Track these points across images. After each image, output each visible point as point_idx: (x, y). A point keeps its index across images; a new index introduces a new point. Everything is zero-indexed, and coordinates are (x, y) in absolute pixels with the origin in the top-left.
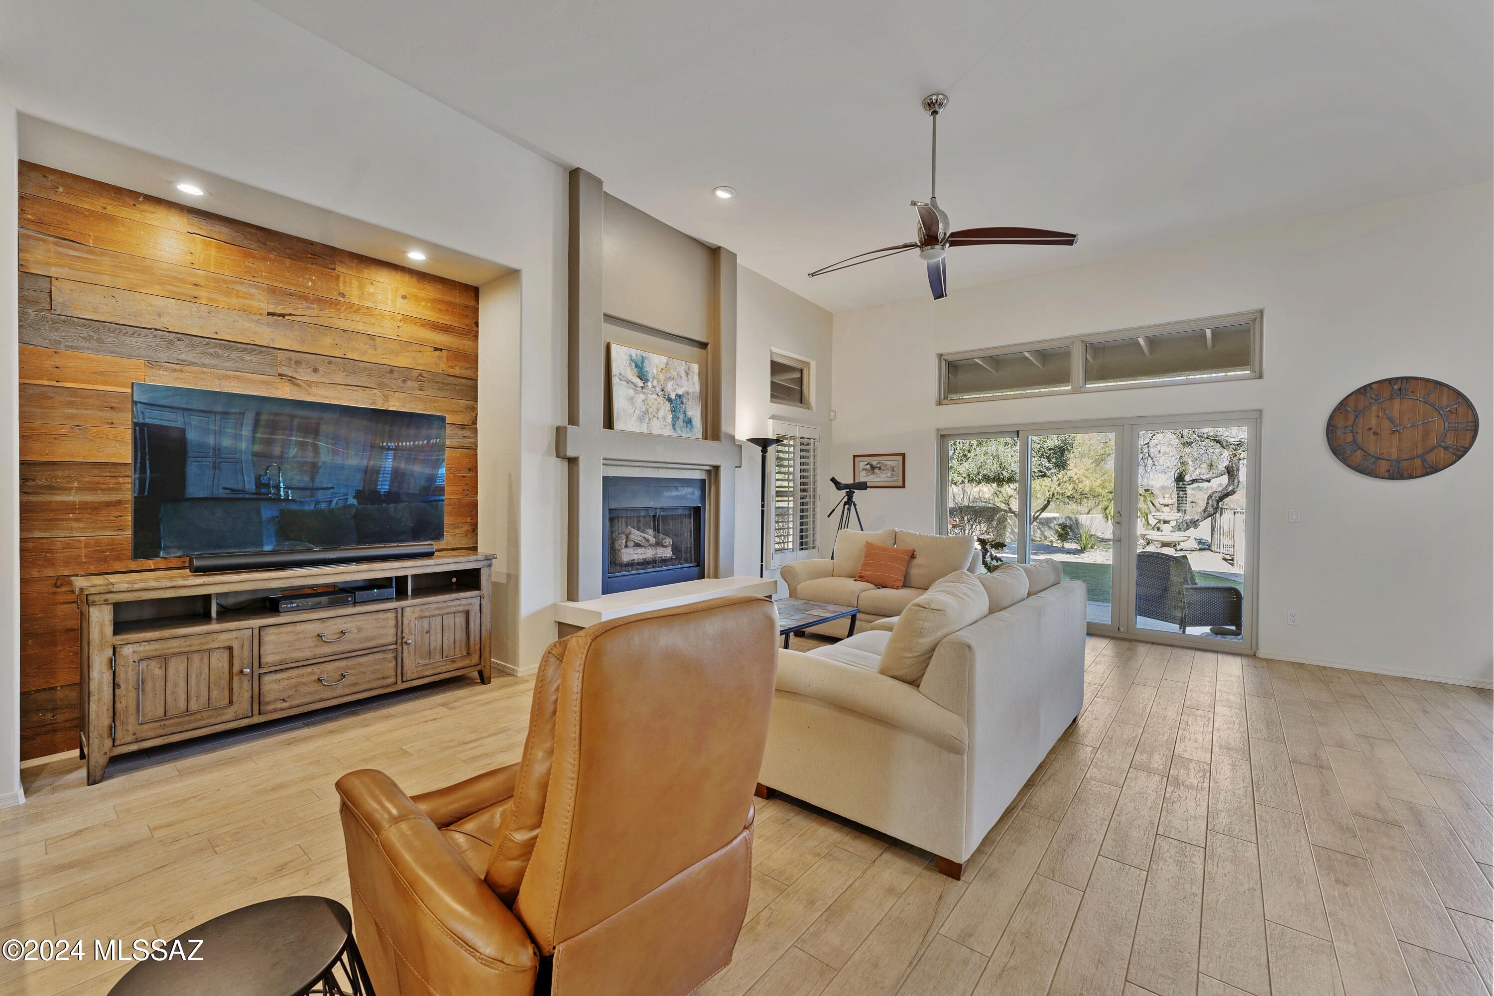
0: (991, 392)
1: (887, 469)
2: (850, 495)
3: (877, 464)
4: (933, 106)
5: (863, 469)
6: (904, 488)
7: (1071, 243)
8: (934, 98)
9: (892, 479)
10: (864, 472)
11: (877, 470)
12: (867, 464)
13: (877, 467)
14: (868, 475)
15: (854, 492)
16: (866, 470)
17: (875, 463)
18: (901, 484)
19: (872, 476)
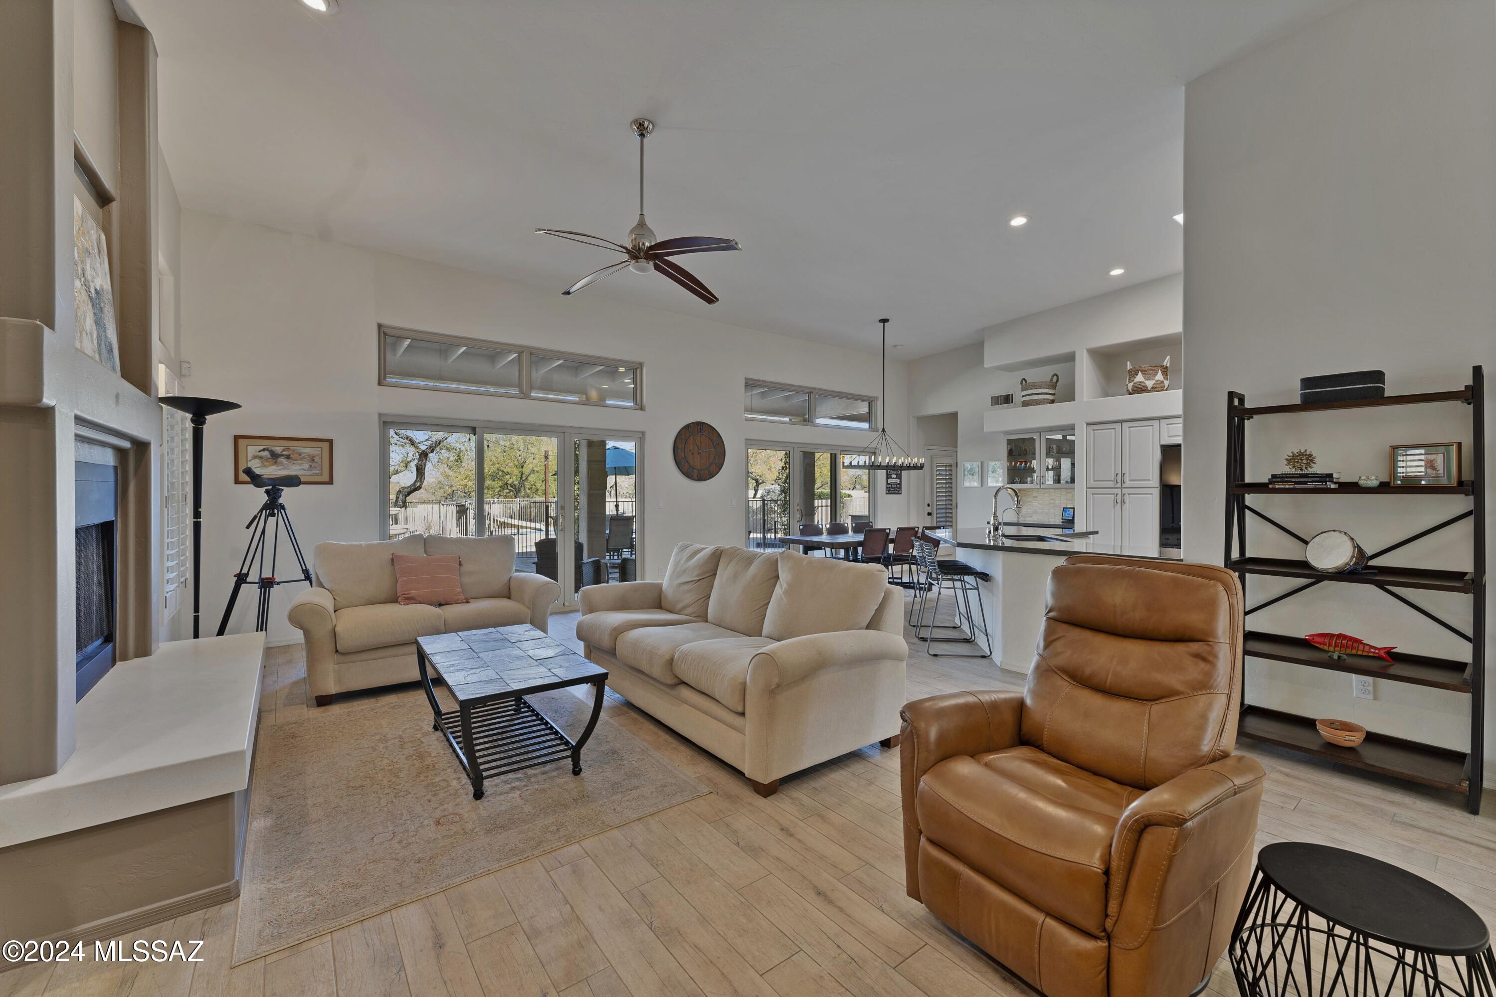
0: (433, 381)
1: (302, 459)
2: (273, 495)
3: (284, 450)
4: (642, 129)
5: (255, 457)
6: (332, 484)
7: (710, 301)
8: (646, 123)
9: (311, 473)
10: (257, 461)
11: (282, 460)
12: (264, 450)
13: (283, 455)
14: (265, 466)
15: (283, 490)
16: (261, 458)
17: (278, 450)
18: (327, 480)
19: (274, 467)
